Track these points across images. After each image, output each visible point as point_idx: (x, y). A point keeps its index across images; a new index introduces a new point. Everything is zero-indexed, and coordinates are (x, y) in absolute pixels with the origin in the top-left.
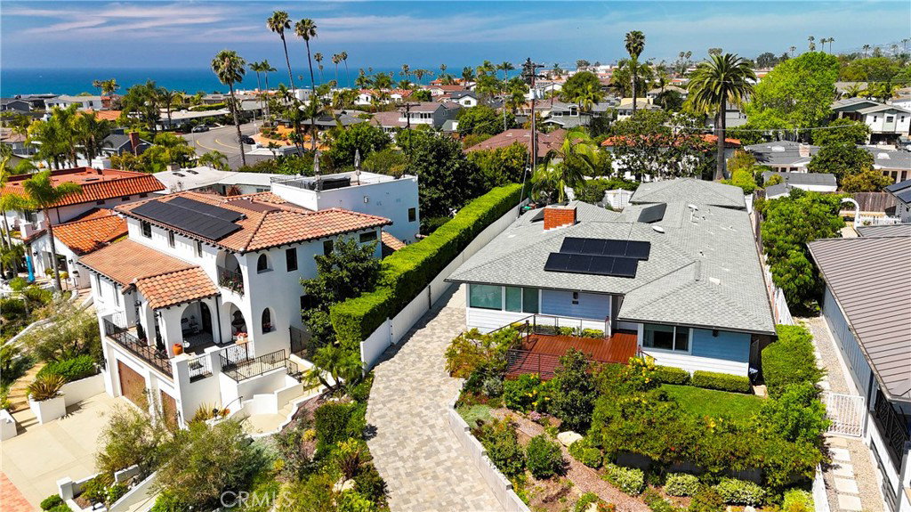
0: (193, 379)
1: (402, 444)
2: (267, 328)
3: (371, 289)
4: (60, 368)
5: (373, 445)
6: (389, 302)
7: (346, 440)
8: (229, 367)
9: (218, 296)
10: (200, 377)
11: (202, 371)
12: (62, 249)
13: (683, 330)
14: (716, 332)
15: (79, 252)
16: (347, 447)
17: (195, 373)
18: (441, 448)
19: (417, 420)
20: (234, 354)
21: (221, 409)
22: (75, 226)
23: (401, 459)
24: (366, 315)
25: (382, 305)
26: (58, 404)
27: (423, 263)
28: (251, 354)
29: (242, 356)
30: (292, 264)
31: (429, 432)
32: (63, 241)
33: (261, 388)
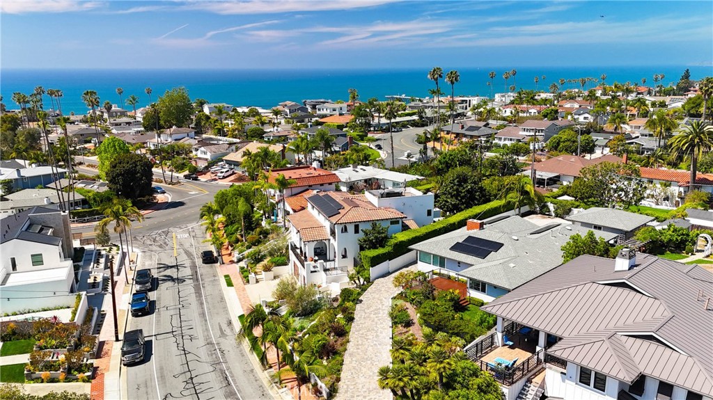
0: (312, 272)
1: (368, 308)
2: (344, 256)
3: (383, 247)
4: (274, 260)
5: (358, 306)
6: (389, 253)
7: (349, 302)
8: (326, 270)
9: (329, 240)
10: (315, 271)
11: (316, 269)
12: (289, 208)
13: (484, 284)
14: (495, 287)
15: (295, 211)
16: (349, 304)
17: (313, 270)
18: (381, 312)
19: (379, 302)
20: (329, 265)
21: (318, 284)
22: (295, 198)
23: (365, 313)
24: (374, 257)
25: (384, 254)
26: (271, 274)
27: (413, 238)
28: (337, 266)
29: (333, 266)
30: (357, 231)
31: (380, 306)
32: (290, 205)
33: (335, 280)
